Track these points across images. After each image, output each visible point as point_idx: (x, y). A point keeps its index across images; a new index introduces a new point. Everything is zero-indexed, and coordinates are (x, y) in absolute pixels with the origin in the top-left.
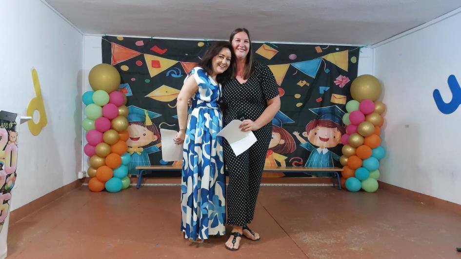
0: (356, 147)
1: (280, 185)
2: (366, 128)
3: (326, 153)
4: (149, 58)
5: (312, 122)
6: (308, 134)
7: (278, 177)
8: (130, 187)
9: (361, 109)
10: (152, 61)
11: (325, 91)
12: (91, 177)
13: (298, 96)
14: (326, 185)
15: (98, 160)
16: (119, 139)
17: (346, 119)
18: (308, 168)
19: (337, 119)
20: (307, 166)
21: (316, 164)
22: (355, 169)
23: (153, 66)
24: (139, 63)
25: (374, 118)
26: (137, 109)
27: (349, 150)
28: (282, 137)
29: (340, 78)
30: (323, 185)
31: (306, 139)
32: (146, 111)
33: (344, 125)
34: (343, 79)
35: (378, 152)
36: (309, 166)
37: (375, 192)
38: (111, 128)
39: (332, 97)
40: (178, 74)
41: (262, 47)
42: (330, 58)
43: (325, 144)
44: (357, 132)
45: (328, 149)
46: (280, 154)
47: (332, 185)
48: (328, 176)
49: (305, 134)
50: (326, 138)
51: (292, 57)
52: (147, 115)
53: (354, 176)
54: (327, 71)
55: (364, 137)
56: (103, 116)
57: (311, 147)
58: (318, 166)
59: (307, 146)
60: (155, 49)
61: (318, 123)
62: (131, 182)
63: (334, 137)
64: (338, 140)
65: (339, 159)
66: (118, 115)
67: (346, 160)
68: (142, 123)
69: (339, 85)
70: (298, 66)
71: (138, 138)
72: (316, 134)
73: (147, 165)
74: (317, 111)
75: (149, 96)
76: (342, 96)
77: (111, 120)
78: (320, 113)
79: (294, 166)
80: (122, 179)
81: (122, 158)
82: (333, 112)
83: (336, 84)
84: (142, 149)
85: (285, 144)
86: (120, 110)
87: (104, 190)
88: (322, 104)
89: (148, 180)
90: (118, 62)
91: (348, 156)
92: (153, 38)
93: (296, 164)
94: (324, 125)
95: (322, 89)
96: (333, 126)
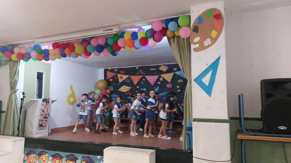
4: (119, 75)
13: (178, 87)
23: (120, 78)
24: (116, 78)
40: (129, 81)
41: (161, 67)
49: (182, 104)
51: (175, 69)
60: (121, 72)
70: (177, 73)
75: (119, 90)
90: (109, 78)
92: (120, 68)
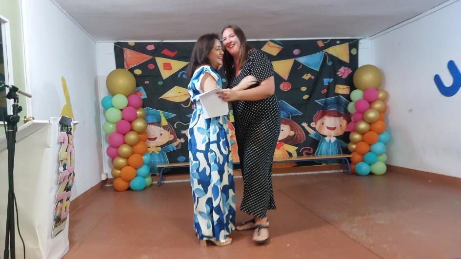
0: (363, 133)
1: (293, 174)
2: (372, 115)
3: (334, 142)
4: (160, 61)
5: (319, 113)
6: (316, 124)
7: (290, 166)
8: (152, 185)
9: (365, 97)
10: (164, 64)
11: (329, 83)
12: (115, 177)
13: (304, 89)
14: (337, 171)
15: (121, 161)
16: (139, 140)
17: (351, 108)
18: (318, 156)
19: (343, 108)
20: (317, 154)
21: (325, 153)
22: (363, 155)
23: (165, 69)
24: (151, 66)
25: (378, 105)
26: (152, 110)
27: (356, 136)
28: (292, 129)
29: (342, 69)
30: (333, 171)
31: (314, 129)
32: (161, 112)
33: (349, 113)
34: (345, 70)
35: (383, 137)
36: (319, 154)
37: (384, 175)
38: (132, 130)
39: (336, 88)
41: (267, 44)
42: (332, 51)
43: (333, 133)
44: (363, 119)
45: (336, 137)
46: (290, 145)
47: (342, 171)
48: (337, 162)
49: (312, 124)
50: (333, 127)
51: (296, 52)
52: (162, 115)
53: (363, 161)
54: (330, 64)
55: (370, 124)
56: (123, 119)
57: (320, 137)
58: (327, 154)
59: (316, 136)
60: (165, 52)
61: (324, 114)
62: (153, 180)
63: (341, 126)
64: (344, 129)
65: (347, 146)
66: (136, 118)
67: (354, 146)
68: (158, 123)
69: (341, 76)
70: (302, 60)
71: (156, 138)
72: (323, 124)
73: (165, 163)
74: (323, 102)
75: (163, 97)
76: (346, 87)
77: (131, 122)
78: (326, 104)
79: (305, 155)
80: (144, 177)
81: (143, 157)
82: (338, 102)
83: (340, 75)
84: (160, 149)
85: (295, 135)
86: (138, 113)
87: (129, 189)
88: (327, 95)
89: (168, 177)
90: (131, 67)
91: (356, 143)
92: (163, 41)
93: (306, 153)
94: (330, 115)
95: (326, 81)
96: (339, 115)
